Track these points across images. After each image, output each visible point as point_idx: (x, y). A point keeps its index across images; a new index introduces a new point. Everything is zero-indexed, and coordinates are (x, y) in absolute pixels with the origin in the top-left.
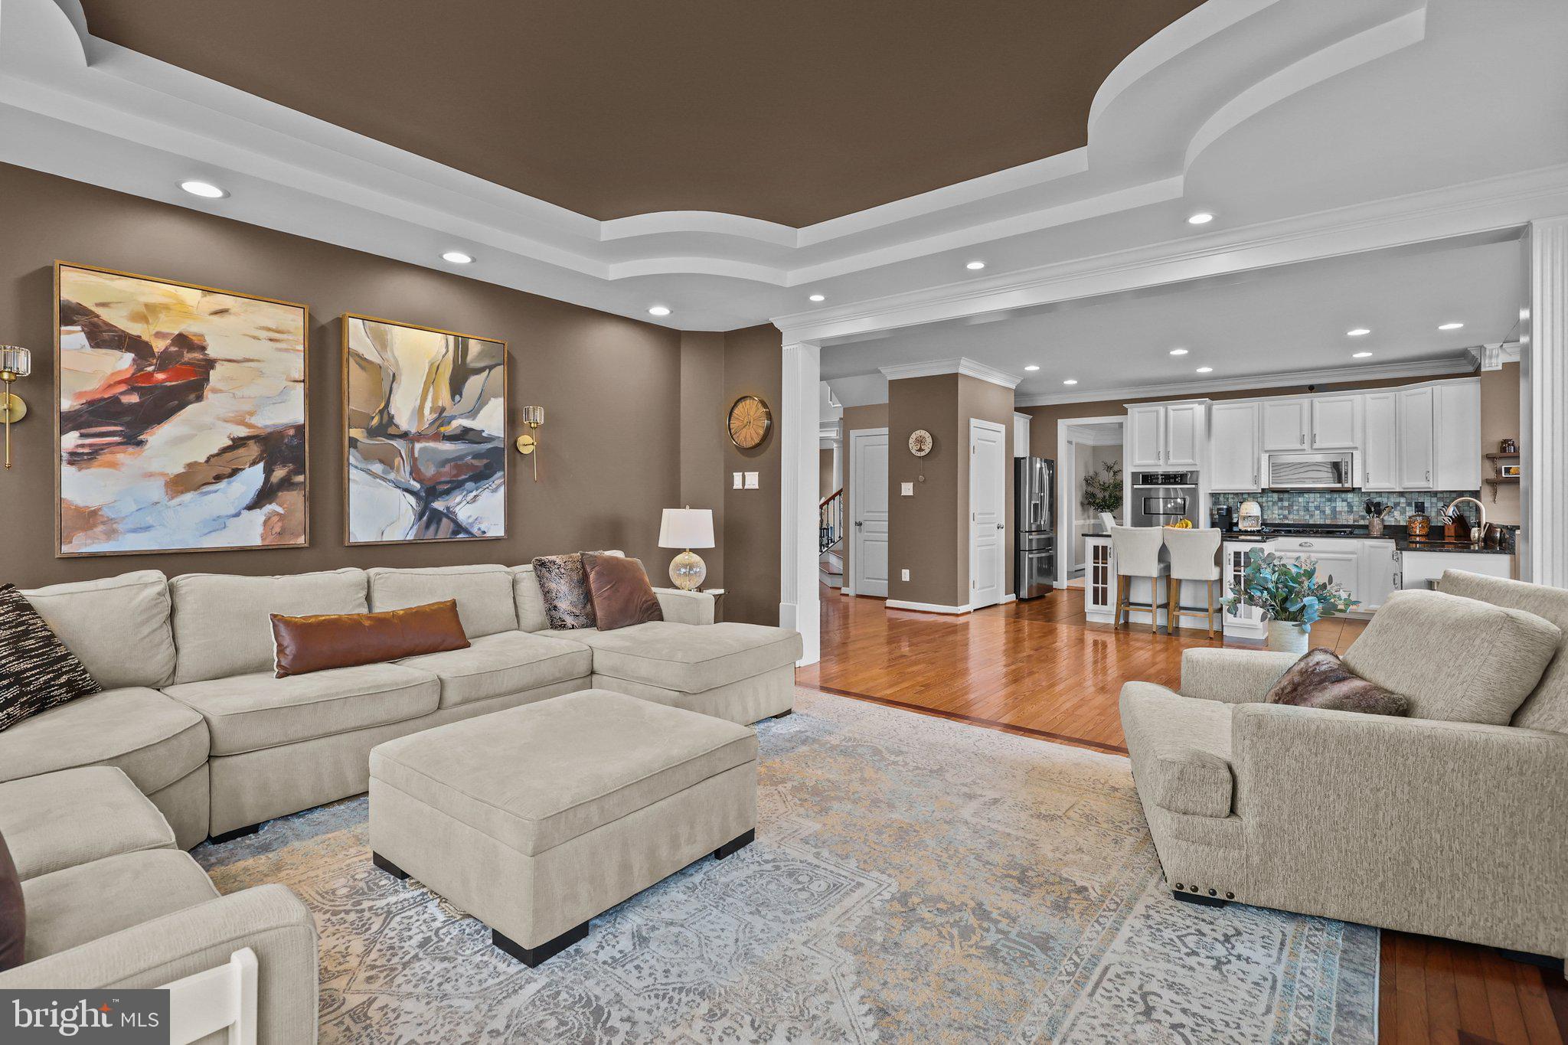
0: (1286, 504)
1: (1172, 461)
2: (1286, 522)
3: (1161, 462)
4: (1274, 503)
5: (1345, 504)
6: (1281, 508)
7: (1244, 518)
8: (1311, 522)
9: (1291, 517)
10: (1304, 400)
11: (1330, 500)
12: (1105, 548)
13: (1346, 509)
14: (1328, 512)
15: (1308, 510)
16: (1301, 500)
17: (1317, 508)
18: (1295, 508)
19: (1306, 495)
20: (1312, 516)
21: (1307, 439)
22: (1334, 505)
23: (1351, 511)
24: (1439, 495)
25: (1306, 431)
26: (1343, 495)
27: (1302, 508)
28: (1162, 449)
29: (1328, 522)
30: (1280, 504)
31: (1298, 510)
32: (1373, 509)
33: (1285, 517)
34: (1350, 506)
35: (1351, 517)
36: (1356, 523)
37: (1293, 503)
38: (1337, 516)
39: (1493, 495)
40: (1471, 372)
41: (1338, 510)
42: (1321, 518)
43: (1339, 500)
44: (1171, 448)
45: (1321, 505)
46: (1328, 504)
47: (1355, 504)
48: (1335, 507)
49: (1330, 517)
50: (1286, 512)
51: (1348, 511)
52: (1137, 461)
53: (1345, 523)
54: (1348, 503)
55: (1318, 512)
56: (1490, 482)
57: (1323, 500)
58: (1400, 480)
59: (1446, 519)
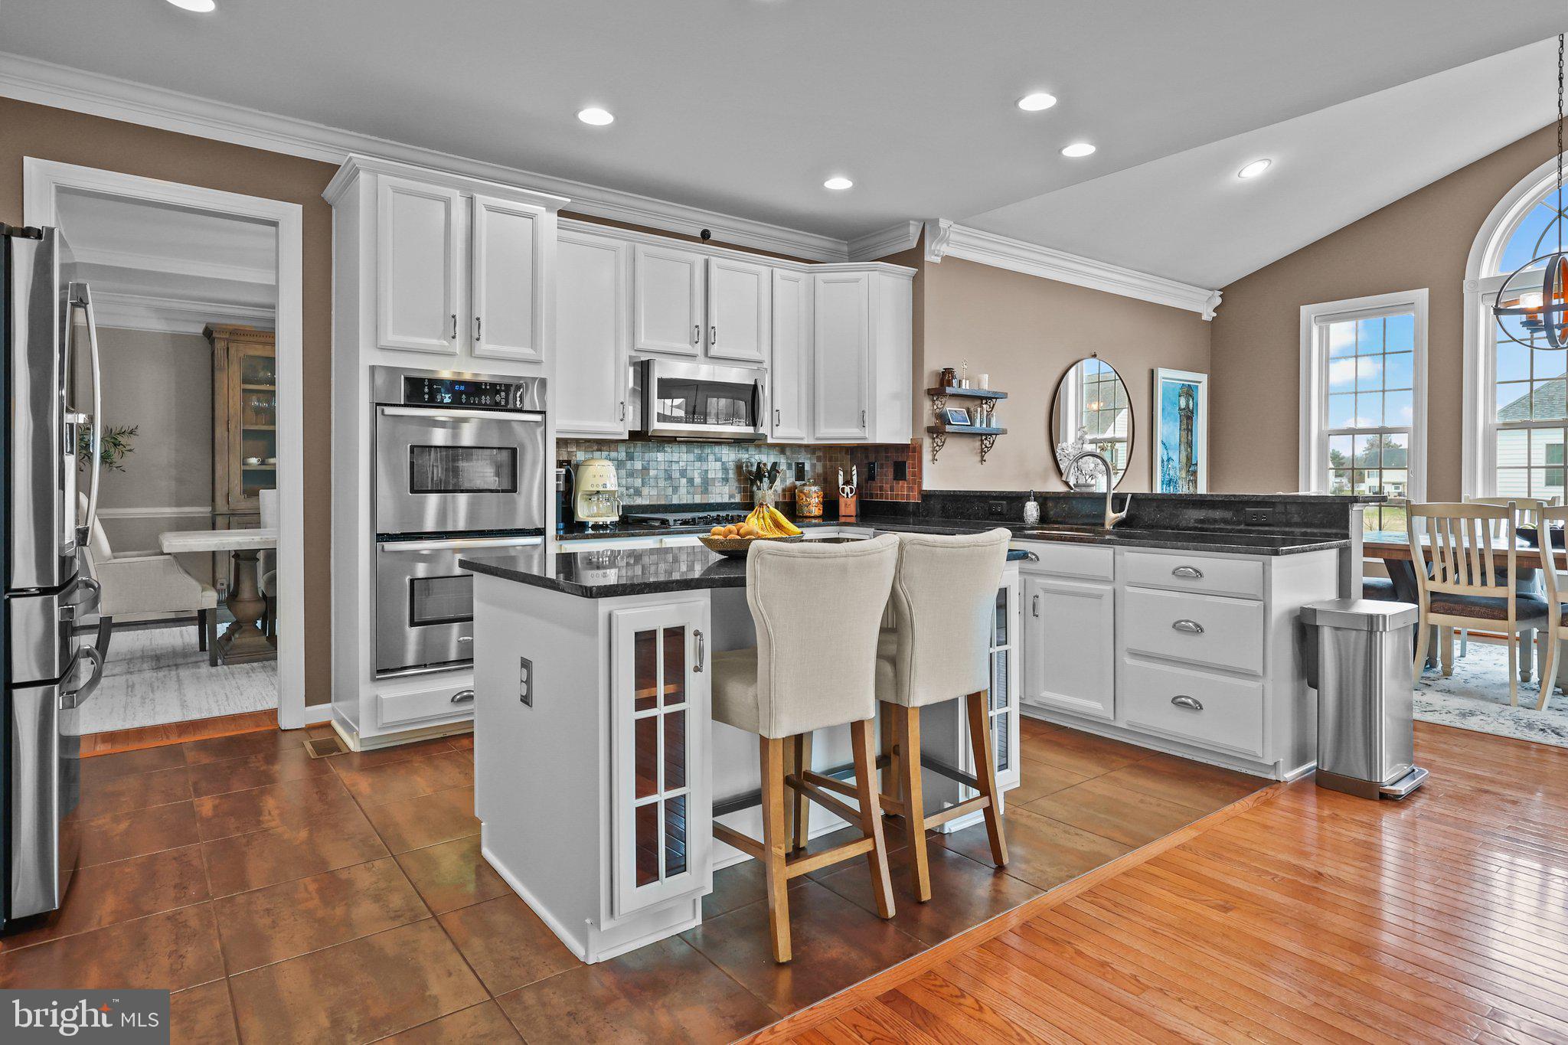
0: (638, 465)
1: (484, 346)
3: (458, 346)
5: (719, 464)
7: (591, 495)
8: (675, 501)
10: (695, 259)
11: (700, 459)
12: (675, 635)
13: (720, 475)
14: (698, 481)
15: (670, 477)
16: (660, 456)
17: (683, 473)
18: (652, 473)
19: (668, 449)
20: (676, 489)
21: (699, 336)
22: (705, 467)
23: (725, 480)
24: (818, 451)
25: (700, 320)
26: (717, 449)
27: (662, 474)
28: (459, 310)
29: (698, 499)
30: (629, 464)
31: (656, 478)
34: (725, 469)
35: (726, 489)
36: (733, 501)
37: (648, 464)
38: (710, 488)
39: (934, 451)
40: (912, 258)
41: (709, 476)
42: (688, 493)
43: (711, 457)
44: (481, 311)
45: (688, 468)
46: (698, 464)
47: (731, 465)
48: (706, 471)
49: (700, 490)
50: (638, 482)
51: (723, 479)
52: (390, 337)
53: (719, 500)
54: (723, 463)
55: (684, 481)
56: (932, 431)
57: (691, 457)
58: (813, 424)
59: (847, 488)
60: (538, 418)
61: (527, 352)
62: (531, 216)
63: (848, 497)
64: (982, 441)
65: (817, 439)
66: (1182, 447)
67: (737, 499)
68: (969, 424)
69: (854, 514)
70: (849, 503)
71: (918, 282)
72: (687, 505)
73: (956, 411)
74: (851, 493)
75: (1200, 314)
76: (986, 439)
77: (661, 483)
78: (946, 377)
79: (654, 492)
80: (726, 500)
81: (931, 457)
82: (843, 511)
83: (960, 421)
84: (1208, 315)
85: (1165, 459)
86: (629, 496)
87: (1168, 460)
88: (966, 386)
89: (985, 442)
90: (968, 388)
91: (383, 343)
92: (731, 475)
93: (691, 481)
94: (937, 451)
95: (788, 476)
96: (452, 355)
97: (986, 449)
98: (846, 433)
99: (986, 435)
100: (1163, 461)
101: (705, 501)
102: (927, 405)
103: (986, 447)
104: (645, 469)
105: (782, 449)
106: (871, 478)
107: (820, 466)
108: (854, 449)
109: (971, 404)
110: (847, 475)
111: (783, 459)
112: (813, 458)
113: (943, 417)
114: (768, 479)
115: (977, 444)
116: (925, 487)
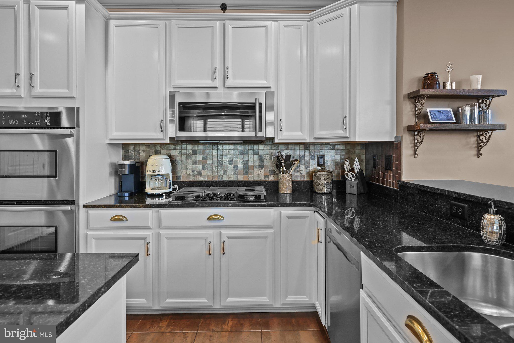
0: (200, 157)
1: (37, 90)
2: (200, 179)
3: (22, 90)
4: (188, 157)
5: (256, 157)
6: (195, 163)
7: (152, 176)
8: (225, 179)
9: (204, 173)
10: (216, 22)
11: (242, 153)
13: (257, 163)
14: (241, 166)
15: (221, 165)
16: (215, 152)
17: (231, 162)
18: (209, 162)
19: (220, 147)
20: (225, 172)
21: (219, 74)
22: (246, 158)
23: (261, 166)
24: (337, 147)
25: (218, 63)
26: (255, 147)
27: (216, 163)
29: (241, 178)
30: (194, 157)
31: (212, 165)
32: (283, 164)
33: (200, 174)
34: (261, 159)
35: (262, 173)
36: (267, 180)
37: (207, 157)
38: (249, 172)
39: (416, 147)
41: (249, 164)
42: (234, 174)
43: (250, 152)
44: (35, 70)
45: (234, 159)
46: (241, 157)
47: (266, 157)
48: (247, 161)
49: (242, 172)
50: (200, 167)
51: (260, 166)
53: (257, 179)
54: (260, 156)
55: (231, 167)
56: (411, 129)
57: (236, 152)
58: (312, 130)
59: (350, 174)
61: (64, 92)
63: (351, 180)
64: (478, 136)
65: (316, 139)
67: (270, 179)
68: (454, 121)
69: (356, 192)
70: (352, 184)
72: (233, 181)
73: (439, 111)
74: (353, 177)
76: (482, 135)
77: (216, 168)
78: (429, 80)
79: (210, 174)
80: (262, 179)
81: (411, 152)
82: (348, 190)
83: (442, 119)
86: (194, 175)
88: (451, 86)
89: (481, 137)
90: (454, 88)
93: (236, 167)
94: (418, 147)
95: (311, 163)
97: (482, 144)
99: (483, 131)
101: (245, 180)
102: (408, 107)
103: (482, 142)
104: (205, 159)
105: (306, 146)
106: (374, 166)
107: (338, 157)
108: (367, 145)
109: (457, 104)
110: (352, 164)
111: (307, 153)
112: (332, 152)
113: (425, 118)
114: (288, 167)
115: (473, 139)
116: (405, 178)
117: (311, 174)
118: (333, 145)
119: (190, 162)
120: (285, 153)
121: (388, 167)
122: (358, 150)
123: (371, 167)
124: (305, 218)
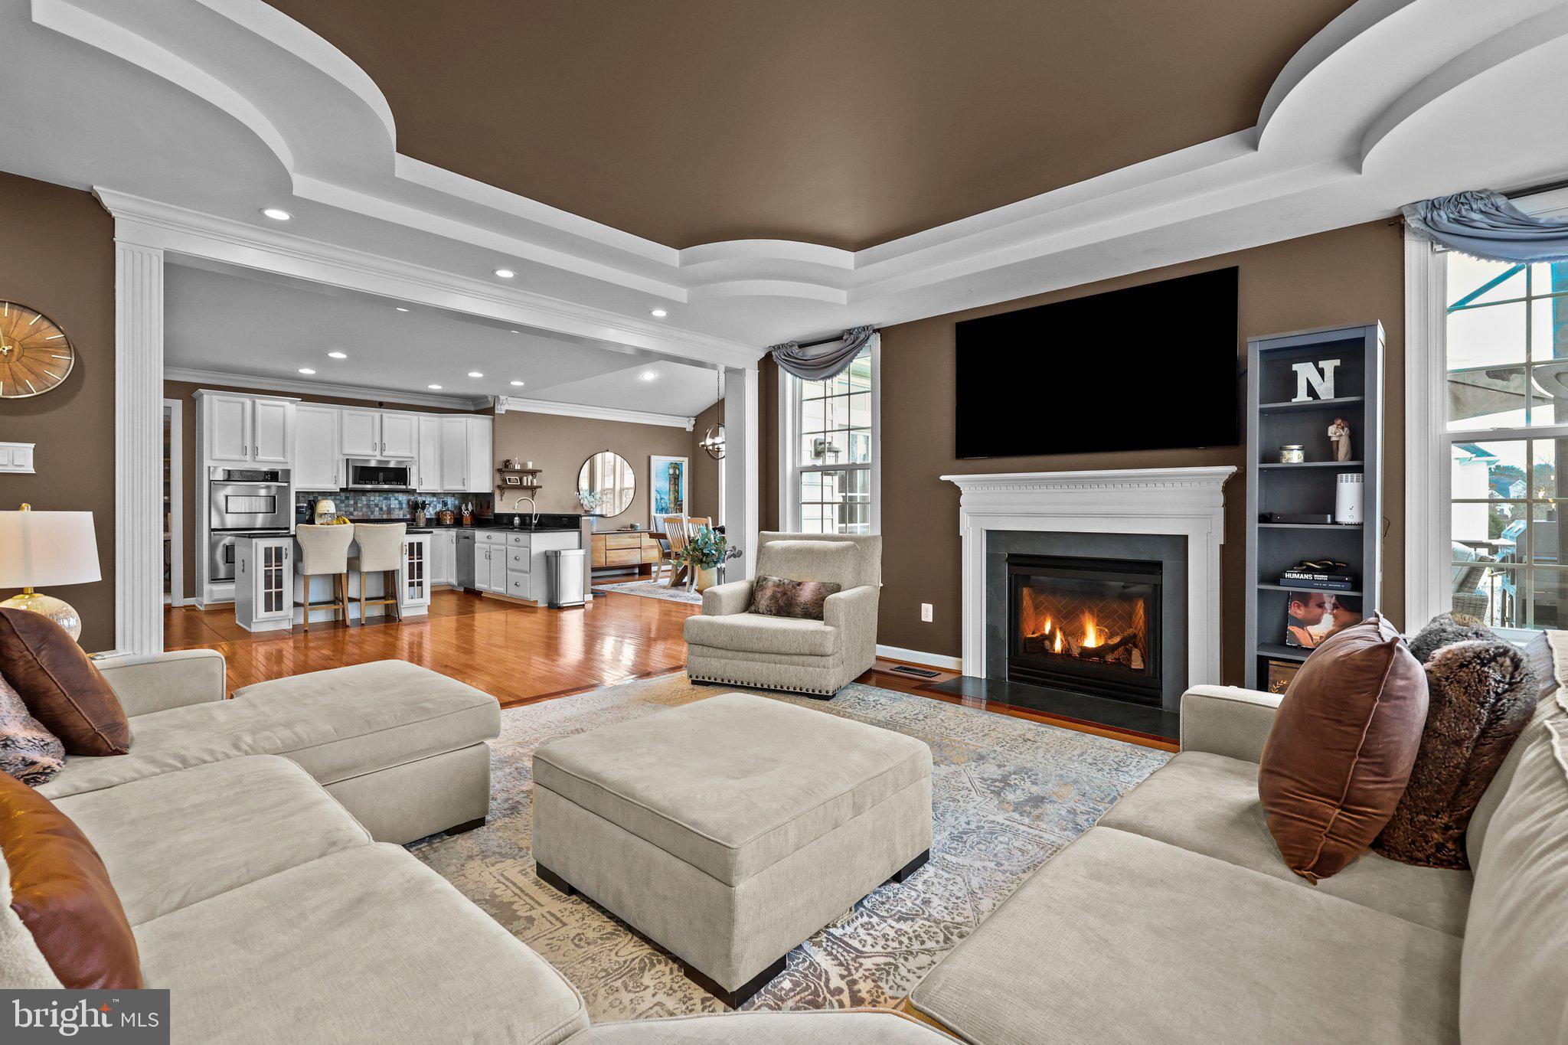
0: (352, 502)
1: (260, 457)
3: (248, 457)
4: (342, 502)
5: (397, 501)
6: (348, 506)
7: (321, 515)
8: (372, 517)
9: (355, 513)
10: (375, 414)
11: (386, 499)
12: (279, 550)
13: (397, 506)
14: (385, 508)
15: (369, 507)
16: (364, 498)
17: (376, 505)
18: (359, 505)
19: (368, 495)
20: (372, 513)
21: (378, 448)
22: (389, 502)
23: (401, 508)
24: (457, 496)
25: (377, 440)
26: (396, 495)
27: (365, 506)
28: (248, 444)
29: (385, 517)
30: (346, 502)
31: (362, 507)
32: (421, 506)
33: (352, 514)
34: (400, 503)
35: (401, 512)
36: (405, 517)
37: (357, 501)
38: (392, 512)
39: (502, 496)
40: (489, 411)
41: (392, 507)
42: (380, 514)
43: (392, 498)
44: (259, 444)
45: (380, 503)
46: (385, 501)
47: (405, 502)
48: (390, 504)
49: (386, 513)
50: (352, 509)
51: (399, 508)
52: (217, 455)
53: (397, 517)
55: (377, 509)
56: (500, 487)
57: (381, 498)
58: (442, 484)
59: (466, 512)
60: (286, 484)
61: (281, 459)
62: (283, 406)
63: (467, 516)
65: (444, 490)
66: (671, 493)
67: (408, 517)
68: (519, 483)
69: (473, 523)
70: (468, 518)
71: (493, 420)
72: (379, 519)
73: (512, 478)
74: (468, 514)
75: (685, 429)
77: (364, 510)
78: (507, 463)
79: (361, 514)
80: (401, 517)
81: (499, 499)
82: (466, 522)
83: (514, 482)
84: (690, 428)
85: (659, 498)
87: (661, 499)
88: (518, 467)
89: (532, 491)
91: (214, 458)
92: (404, 506)
93: (381, 509)
95: (438, 506)
96: (246, 461)
98: (458, 487)
99: (533, 488)
100: (657, 499)
101: (389, 518)
102: (498, 475)
103: (533, 494)
104: (356, 503)
105: (434, 495)
106: (481, 508)
107: (457, 502)
108: (476, 495)
109: (521, 475)
110: (467, 506)
111: (435, 499)
112: (453, 499)
113: (504, 480)
114: (423, 508)
115: (530, 492)
116: (497, 511)
117: (437, 514)
118: (453, 495)
119: (343, 505)
120: (420, 499)
121: (488, 507)
122: (470, 497)
123: (479, 508)
124: (442, 535)
